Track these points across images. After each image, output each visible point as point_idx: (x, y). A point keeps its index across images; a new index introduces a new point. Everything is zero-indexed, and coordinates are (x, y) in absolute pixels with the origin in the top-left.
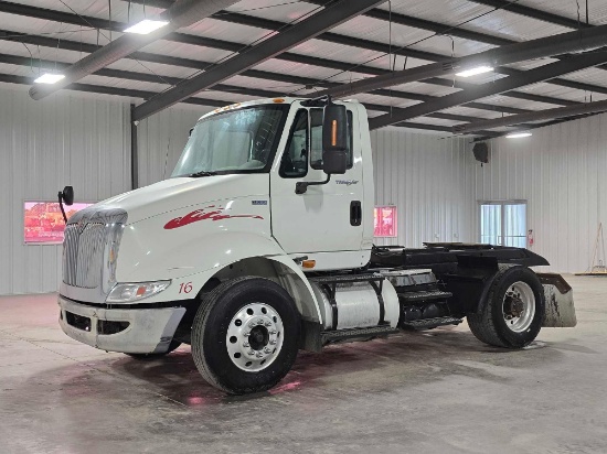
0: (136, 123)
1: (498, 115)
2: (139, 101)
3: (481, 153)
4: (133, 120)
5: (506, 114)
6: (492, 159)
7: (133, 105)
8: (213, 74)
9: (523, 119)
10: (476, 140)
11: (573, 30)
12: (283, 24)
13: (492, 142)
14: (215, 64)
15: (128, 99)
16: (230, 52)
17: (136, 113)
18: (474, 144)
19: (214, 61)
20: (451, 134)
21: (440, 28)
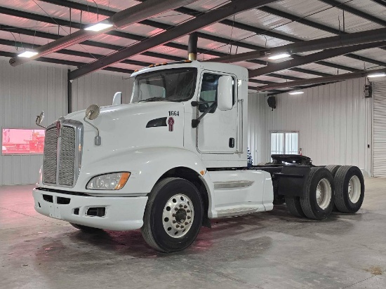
0: (71, 81)
1: (284, 81)
2: (74, 68)
3: (272, 103)
4: (69, 79)
5: (288, 80)
6: (278, 107)
7: (69, 70)
8: (123, 53)
9: (299, 84)
10: (268, 95)
11: (335, 35)
12: (169, 26)
13: (278, 96)
14: (125, 48)
15: (66, 66)
16: (135, 41)
17: (71, 75)
18: (268, 97)
19: (125, 45)
20: (255, 91)
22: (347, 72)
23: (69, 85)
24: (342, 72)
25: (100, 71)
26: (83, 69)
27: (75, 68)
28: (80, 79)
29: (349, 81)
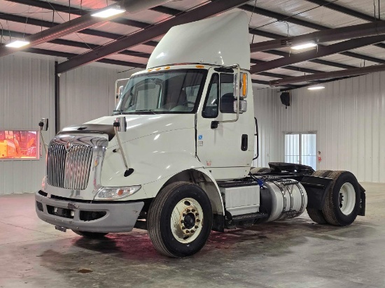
0: (59, 75)
1: (302, 74)
2: (62, 59)
3: (286, 100)
4: (56, 73)
5: (307, 74)
6: (292, 104)
7: (56, 62)
8: (122, 43)
9: (318, 77)
10: (281, 90)
12: (179, 11)
13: (293, 92)
14: (126, 36)
15: (53, 58)
16: (138, 28)
17: (59, 68)
18: (281, 93)
19: (125, 33)
20: (268, 86)
21: (281, 17)
22: (374, 63)
23: (57, 80)
24: (369, 63)
25: (94, 64)
26: (75, 61)
27: (65, 59)
28: (70, 73)
29: (376, 74)
